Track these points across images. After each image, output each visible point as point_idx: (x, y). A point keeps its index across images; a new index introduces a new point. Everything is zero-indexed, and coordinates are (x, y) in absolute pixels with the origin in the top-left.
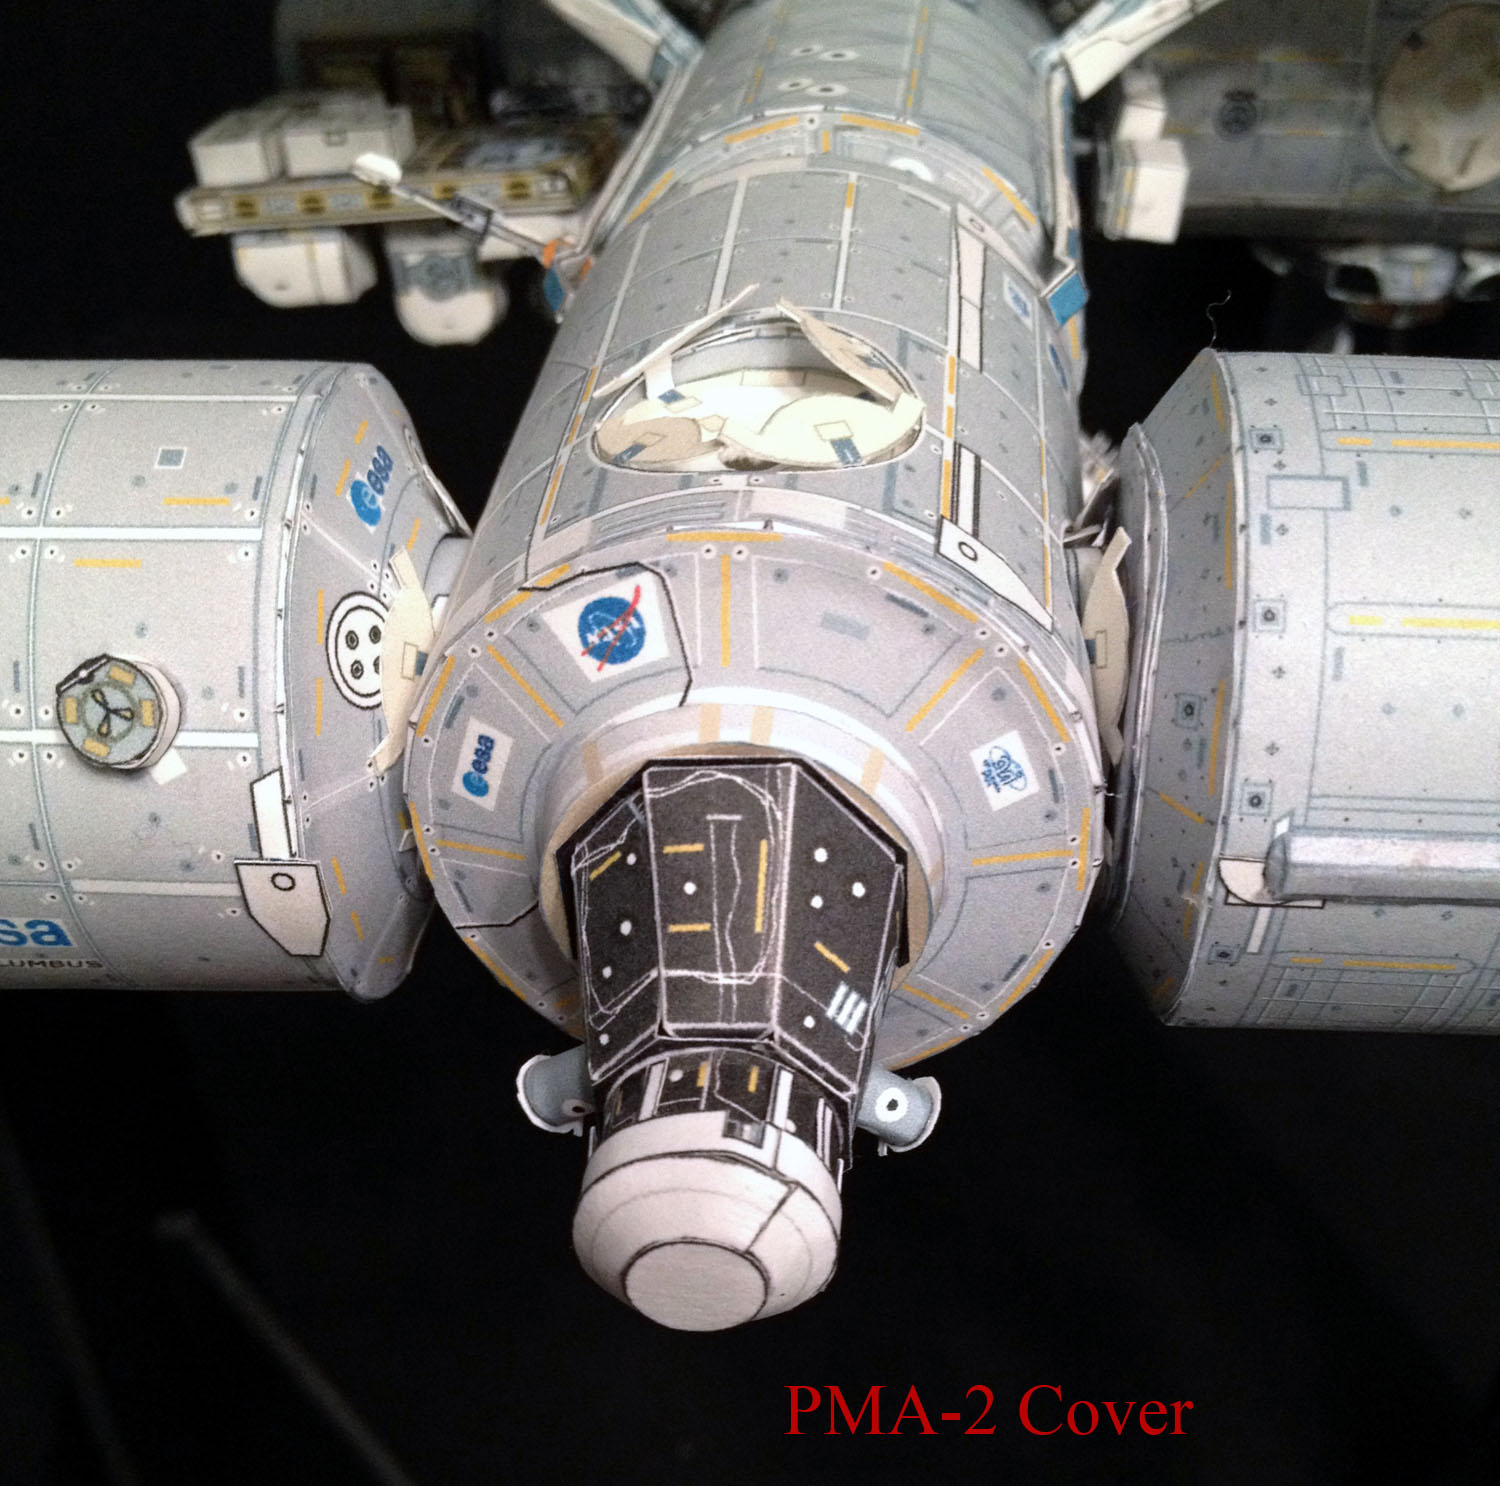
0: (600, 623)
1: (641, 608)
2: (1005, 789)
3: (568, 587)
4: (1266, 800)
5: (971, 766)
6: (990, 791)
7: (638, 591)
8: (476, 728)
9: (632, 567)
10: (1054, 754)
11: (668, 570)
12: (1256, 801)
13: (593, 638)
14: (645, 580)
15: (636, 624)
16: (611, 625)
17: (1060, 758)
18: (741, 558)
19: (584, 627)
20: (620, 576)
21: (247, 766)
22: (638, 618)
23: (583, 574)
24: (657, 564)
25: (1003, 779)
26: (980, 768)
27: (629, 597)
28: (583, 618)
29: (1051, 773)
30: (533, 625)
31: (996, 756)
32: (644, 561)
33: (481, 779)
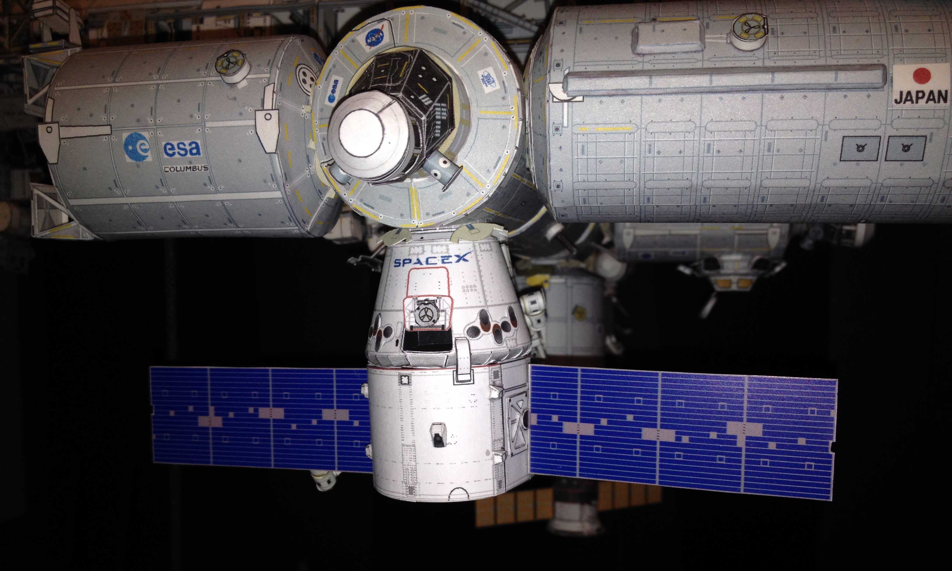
0: (371, 36)
1: (383, 30)
2: (489, 86)
3: (364, 28)
4: (561, 64)
5: (478, 75)
6: (484, 86)
7: (383, 26)
8: (334, 78)
9: (383, 19)
10: (504, 75)
11: (391, 19)
12: (558, 65)
13: (369, 41)
14: (386, 23)
15: (381, 34)
16: (374, 36)
17: (505, 77)
18: (412, 14)
19: (367, 38)
20: (378, 23)
21: (265, 81)
22: (382, 33)
23: (369, 23)
24: (389, 18)
25: (489, 82)
26: (481, 77)
27: (380, 28)
28: (368, 35)
29: (503, 82)
30: (353, 41)
31: (486, 74)
32: (385, 18)
33: (333, 96)
